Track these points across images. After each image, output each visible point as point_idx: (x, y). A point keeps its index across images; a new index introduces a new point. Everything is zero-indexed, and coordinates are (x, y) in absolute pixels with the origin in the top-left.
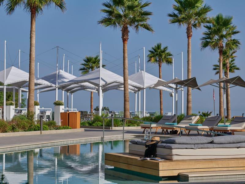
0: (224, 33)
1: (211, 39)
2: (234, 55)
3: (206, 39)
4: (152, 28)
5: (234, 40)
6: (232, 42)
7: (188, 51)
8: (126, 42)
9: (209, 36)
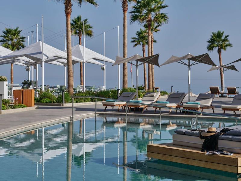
0: (153, 7)
1: (140, 12)
2: (158, 28)
3: (135, 12)
4: (95, 2)
5: (162, 14)
6: (160, 16)
7: (124, 25)
8: (69, 16)
9: (138, 9)
